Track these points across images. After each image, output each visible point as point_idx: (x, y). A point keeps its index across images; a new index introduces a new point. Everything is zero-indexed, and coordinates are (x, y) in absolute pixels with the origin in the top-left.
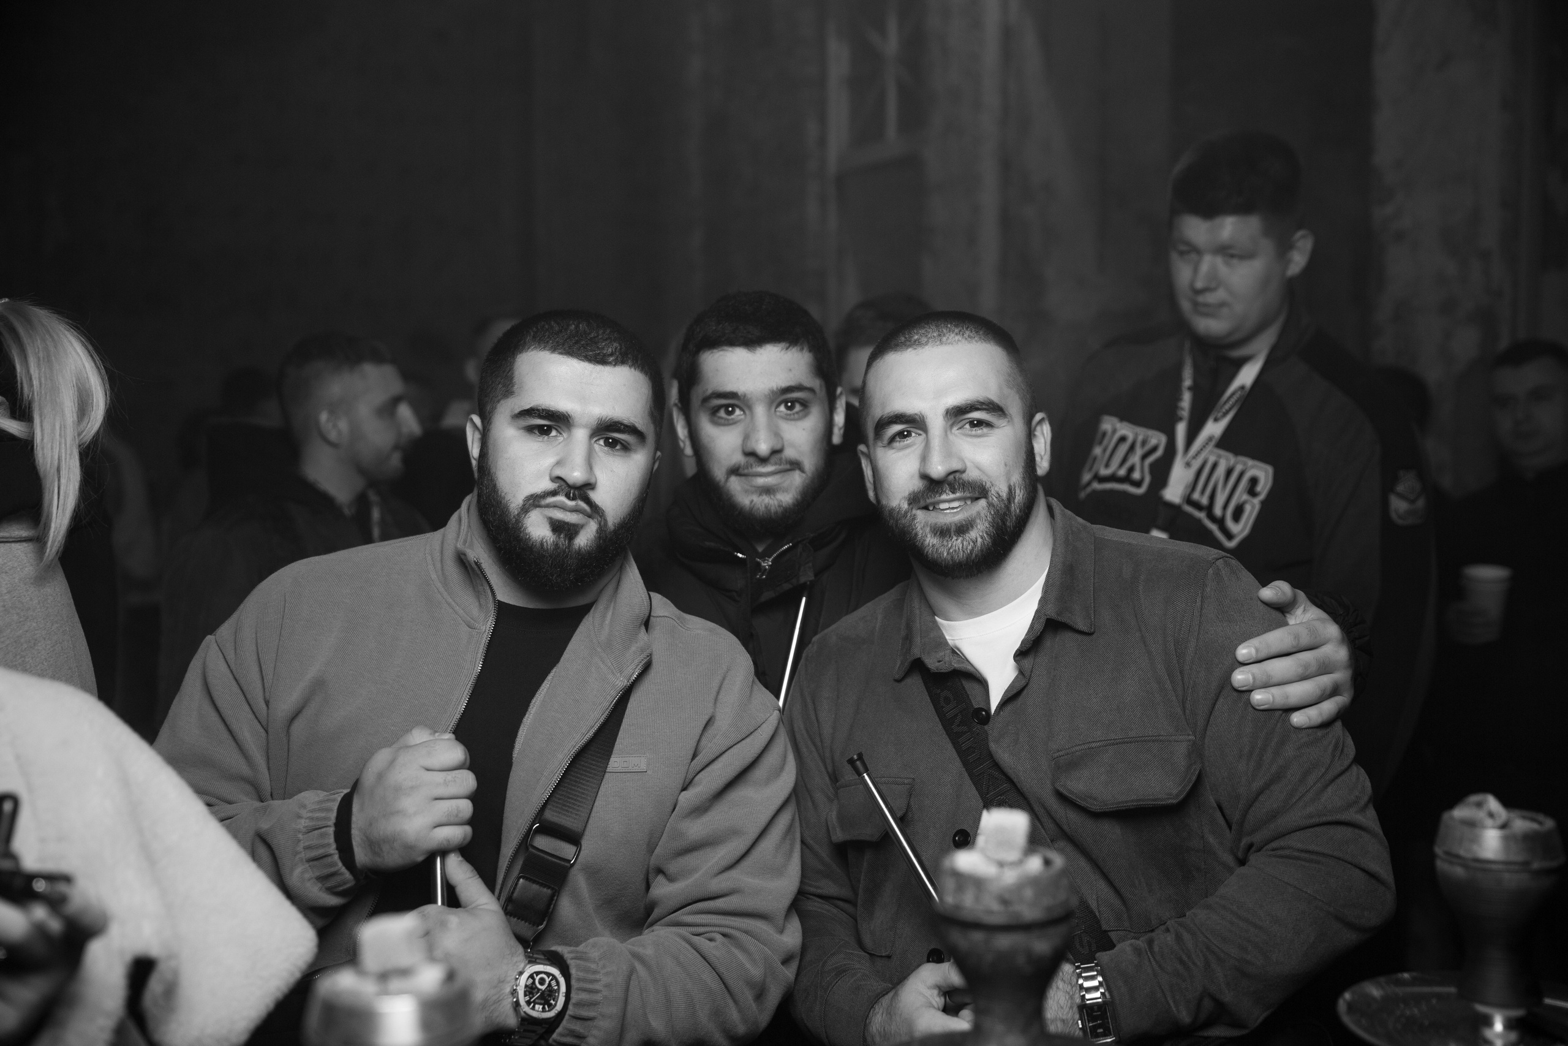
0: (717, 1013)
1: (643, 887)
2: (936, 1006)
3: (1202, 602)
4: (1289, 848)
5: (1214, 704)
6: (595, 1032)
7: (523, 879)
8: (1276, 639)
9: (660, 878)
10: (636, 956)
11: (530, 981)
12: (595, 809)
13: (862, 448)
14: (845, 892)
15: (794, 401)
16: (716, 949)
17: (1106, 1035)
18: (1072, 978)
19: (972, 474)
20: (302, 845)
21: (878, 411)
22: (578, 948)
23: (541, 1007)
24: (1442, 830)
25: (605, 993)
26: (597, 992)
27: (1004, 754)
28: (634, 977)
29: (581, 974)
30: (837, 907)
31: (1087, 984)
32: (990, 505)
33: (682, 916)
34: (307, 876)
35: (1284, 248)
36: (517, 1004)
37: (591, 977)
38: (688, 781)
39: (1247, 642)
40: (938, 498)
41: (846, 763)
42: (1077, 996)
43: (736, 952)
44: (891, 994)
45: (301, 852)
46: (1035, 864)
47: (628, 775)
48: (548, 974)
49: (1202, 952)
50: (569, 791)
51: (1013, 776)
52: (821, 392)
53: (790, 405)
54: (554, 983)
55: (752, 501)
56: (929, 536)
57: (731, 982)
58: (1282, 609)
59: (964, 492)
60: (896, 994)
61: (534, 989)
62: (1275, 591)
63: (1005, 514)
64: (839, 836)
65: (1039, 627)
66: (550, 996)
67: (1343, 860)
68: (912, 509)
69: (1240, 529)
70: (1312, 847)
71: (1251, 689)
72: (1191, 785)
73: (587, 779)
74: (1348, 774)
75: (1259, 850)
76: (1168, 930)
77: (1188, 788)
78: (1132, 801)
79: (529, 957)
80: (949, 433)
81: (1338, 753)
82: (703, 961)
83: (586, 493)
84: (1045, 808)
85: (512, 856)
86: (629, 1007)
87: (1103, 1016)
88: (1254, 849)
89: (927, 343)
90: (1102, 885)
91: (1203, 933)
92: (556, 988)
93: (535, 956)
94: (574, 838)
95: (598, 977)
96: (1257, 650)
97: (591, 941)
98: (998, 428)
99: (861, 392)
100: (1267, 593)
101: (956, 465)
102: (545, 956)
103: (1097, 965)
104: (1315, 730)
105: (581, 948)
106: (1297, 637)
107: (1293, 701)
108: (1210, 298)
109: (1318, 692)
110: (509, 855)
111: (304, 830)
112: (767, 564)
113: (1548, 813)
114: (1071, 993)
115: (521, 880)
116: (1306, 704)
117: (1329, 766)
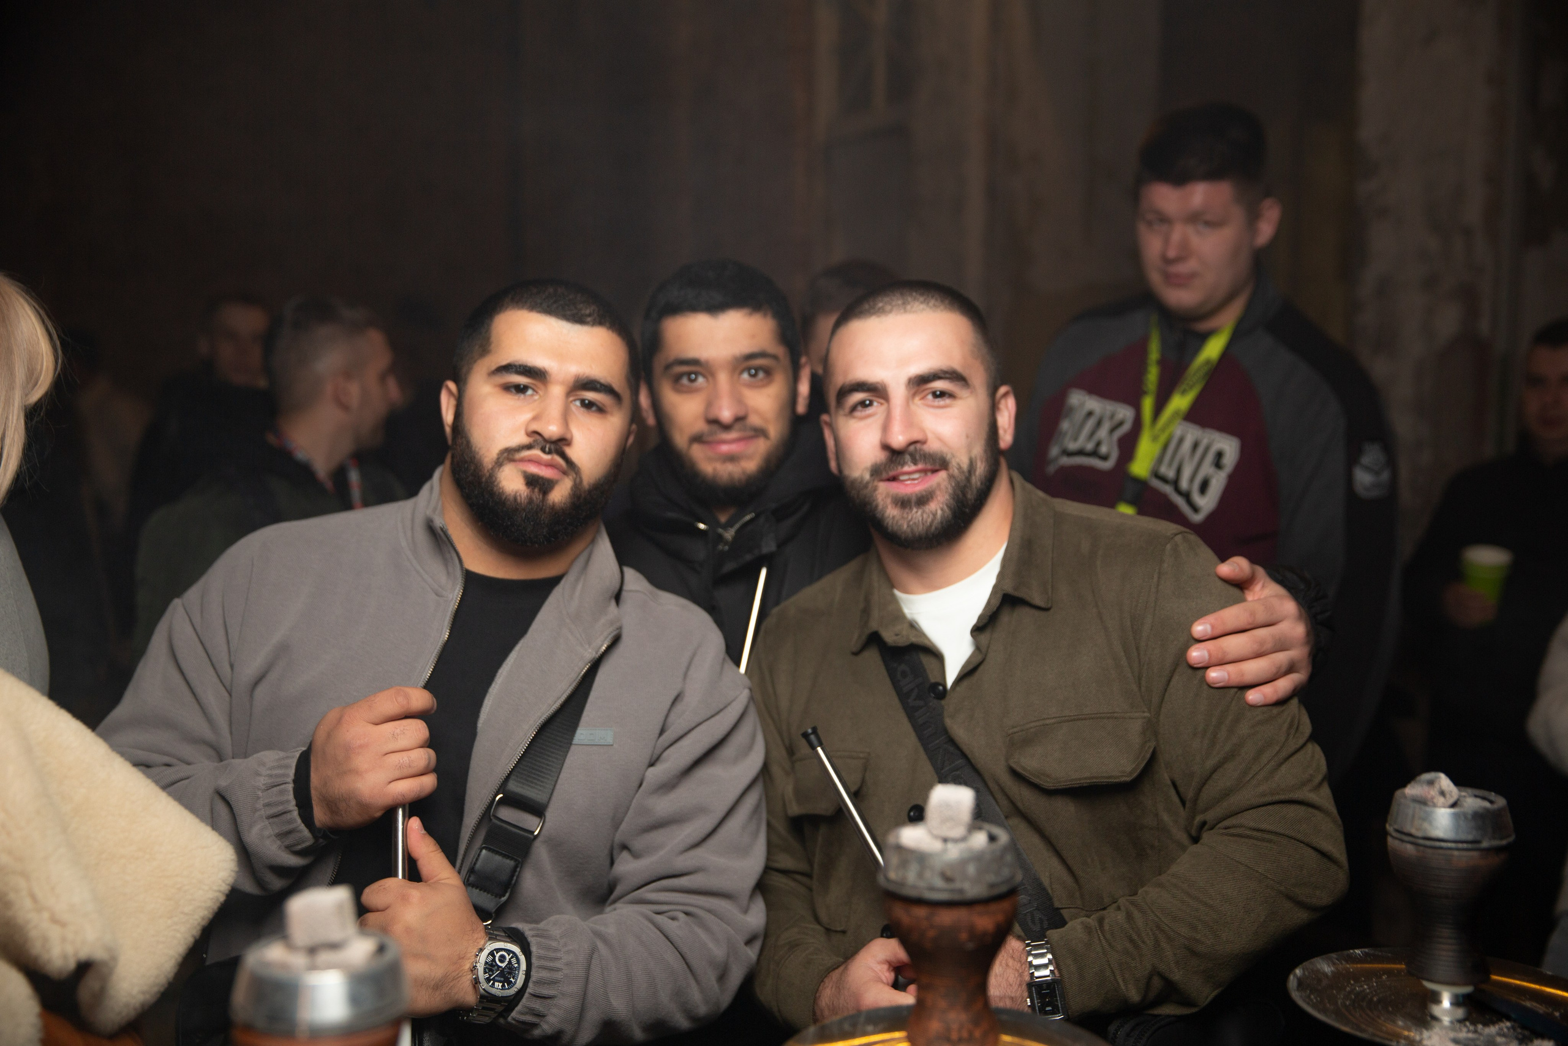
0: (679, 994)
1: (608, 862)
2: (885, 981)
3: (1159, 578)
4: (1240, 826)
5: (1169, 681)
6: (555, 1011)
7: (486, 850)
8: (1233, 615)
9: (625, 854)
10: (598, 934)
11: (491, 958)
12: (560, 781)
13: (825, 417)
14: (802, 866)
15: (757, 369)
16: (677, 928)
17: (1055, 1012)
18: (1022, 955)
19: (933, 446)
20: (261, 802)
21: (840, 379)
22: (539, 926)
23: (501, 984)
24: (1394, 808)
25: (565, 972)
26: (558, 970)
27: (959, 730)
28: (595, 956)
29: (542, 952)
30: (795, 880)
31: (1036, 962)
32: (951, 477)
33: (645, 893)
34: (267, 833)
35: (1253, 217)
36: (476, 981)
37: (552, 954)
38: (655, 756)
39: (1203, 618)
40: (900, 470)
41: (801, 737)
42: (1026, 973)
43: (699, 931)
44: (841, 968)
45: (260, 809)
46: (980, 839)
47: (595, 748)
48: (509, 951)
49: (1152, 930)
50: (534, 762)
51: (967, 752)
52: (785, 360)
53: (754, 373)
54: (514, 961)
55: (715, 469)
56: (890, 507)
57: (694, 963)
58: (1241, 585)
59: (926, 464)
60: (846, 969)
61: (494, 966)
62: (1235, 566)
63: (965, 486)
64: (795, 810)
65: (996, 602)
66: (510, 973)
67: (1295, 839)
68: (874, 480)
69: (1207, 503)
70: (1264, 826)
71: (1207, 666)
72: (1145, 762)
73: (552, 750)
74: (1302, 752)
75: (1212, 829)
76: (1119, 908)
77: (1143, 765)
78: (1085, 778)
79: (490, 934)
80: (911, 403)
81: (1293, 731)
82: (666, 940)
83: (561, 448)
84: (999, 785)
85: (474, 826)
86: (590, 986)
87: (1052, 994)
88: (1206, 827)
89: (891, 311)
90: (1055, 862)
91: (1153, 912)
92: (516, 965)
93: (495, 932)
94: (538, 810)
95: (559, 955)
96: (1213, 627)
97: (553, 918)
98: (961, 398)
99: (826, 360)
100: (1226, 569)
101: (916, 435)
102: (505, 933)
103: (1047, 943)
104: (1270, 708)
105: (542, 925)
106: (1253, 614)
107: (1248, 678)
108: (1182, 268)
109: (1274, 670)
110: (472, 825)
111: (263, 787)
112: (729, 534)
113: (1499, 792)
114: (1021, 971)
115: (484, 851)
116: (1262, 681)
117: (1284, 744)
